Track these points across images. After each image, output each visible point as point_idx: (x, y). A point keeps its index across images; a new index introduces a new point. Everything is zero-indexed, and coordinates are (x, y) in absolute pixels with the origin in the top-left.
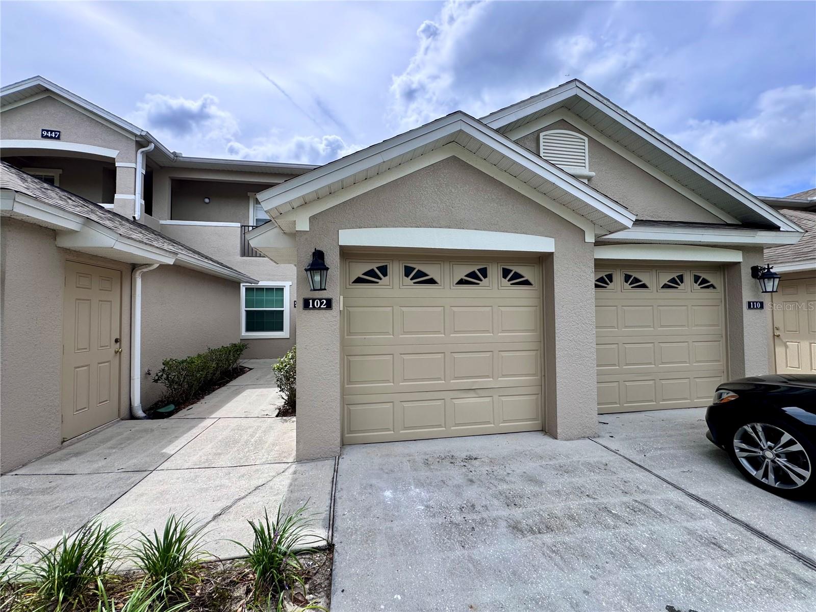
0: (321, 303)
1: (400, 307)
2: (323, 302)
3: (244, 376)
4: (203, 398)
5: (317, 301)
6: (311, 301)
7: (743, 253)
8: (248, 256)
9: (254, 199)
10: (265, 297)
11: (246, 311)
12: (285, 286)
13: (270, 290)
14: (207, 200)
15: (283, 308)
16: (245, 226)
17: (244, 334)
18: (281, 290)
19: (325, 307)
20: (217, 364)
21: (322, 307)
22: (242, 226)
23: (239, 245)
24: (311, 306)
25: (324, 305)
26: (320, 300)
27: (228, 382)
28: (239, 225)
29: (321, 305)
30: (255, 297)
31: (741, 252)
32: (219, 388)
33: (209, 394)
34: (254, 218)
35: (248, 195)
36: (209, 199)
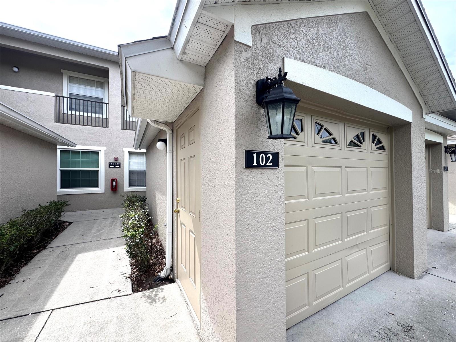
0: (267, 159)
1: (313, 166)
2: (269, 157)
3: (65, 232)
4: (18, 272)
5: (262, 156)
6: (255, 155)
7: (443, 138)
8: (63, 123)
9: (67, 76)
10: (80, 158)
11: (61, 170)
12: (100, 150)
13: (85, 153)
14: (16, 69)
15: (99, 168)
16: (59, 97)
17: (59, 190)
18: (97, 153)
19: (271, 164)
20: (37, 228)
21: (268, 164)
22: (56, 96)
23: (53, 112)
24: (255, 164)
25: (270, 163)
26: (266, 154)
27: (48, 243)
28: (53, 94)
29: (266, 162)
30: (71, 158)
31: (442, 137)
32: (38, 253)
33: (26, 264)
34: (67, 92)
35: (62, 72)
36: (18, 68)
